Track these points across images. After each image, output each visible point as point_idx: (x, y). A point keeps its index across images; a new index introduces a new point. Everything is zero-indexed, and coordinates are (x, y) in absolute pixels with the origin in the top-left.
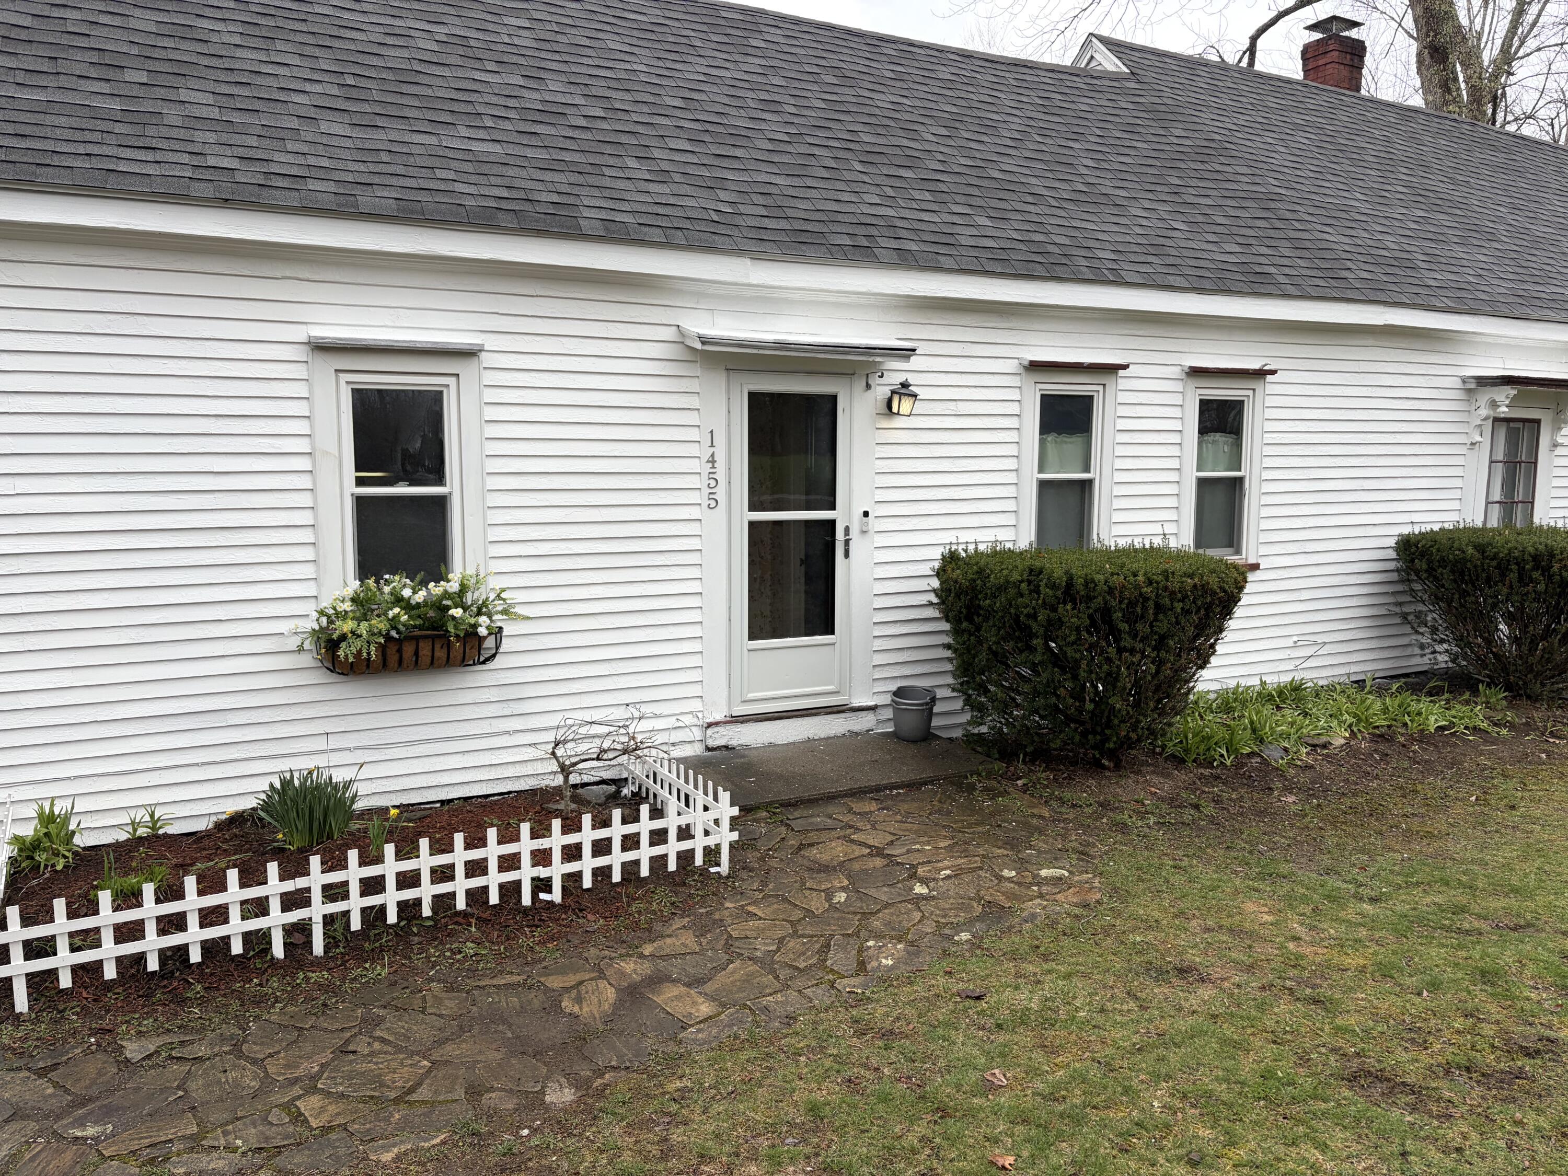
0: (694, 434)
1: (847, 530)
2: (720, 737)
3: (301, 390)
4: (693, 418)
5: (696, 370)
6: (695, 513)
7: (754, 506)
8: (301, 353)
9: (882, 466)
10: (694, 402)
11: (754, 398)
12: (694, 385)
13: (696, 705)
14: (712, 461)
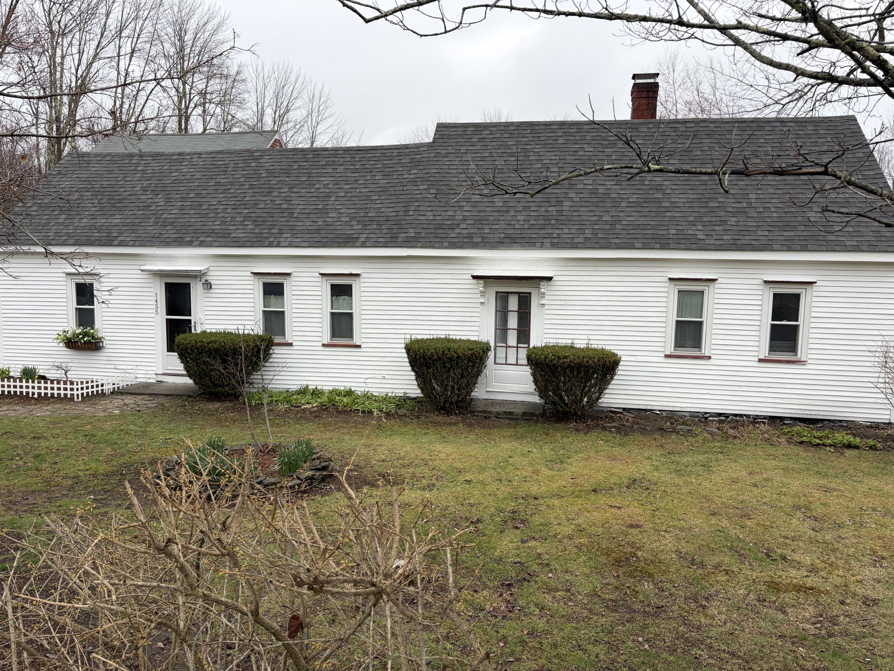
0: (152, 294)
1: (195, 323)
2: (161, 378)
3: (64, 283)
4: (151, 290)
5: (152, 276)
6: (153, 315)
7: (167, 314)
8: (64, 275)
9: (207, 304)
10: (152, 285)
11: (166, 284)
12: (151, 281)
13: (155, 368)
14: (156, 301)
